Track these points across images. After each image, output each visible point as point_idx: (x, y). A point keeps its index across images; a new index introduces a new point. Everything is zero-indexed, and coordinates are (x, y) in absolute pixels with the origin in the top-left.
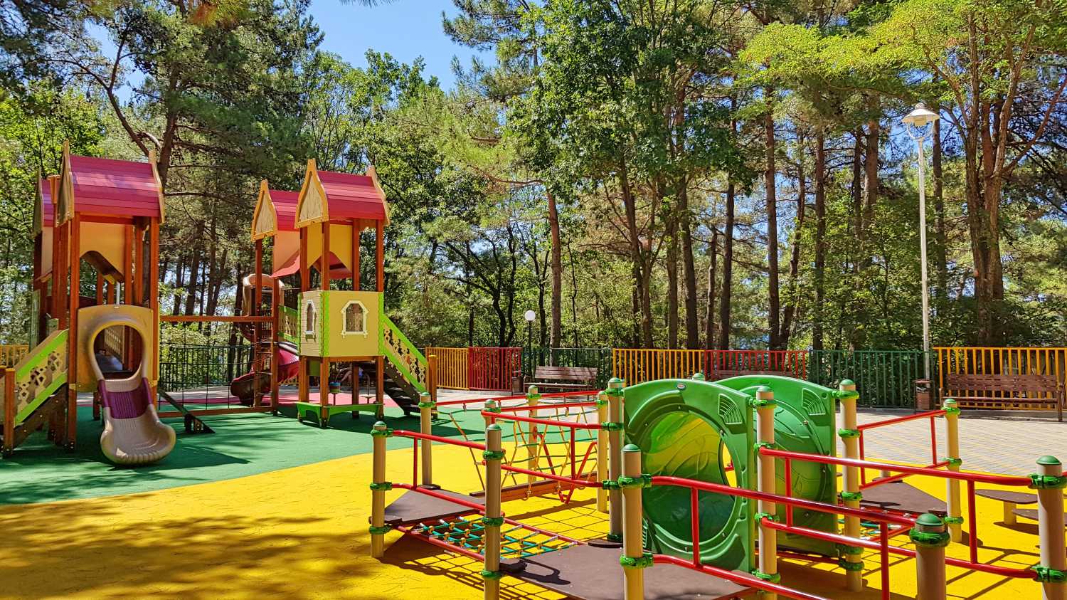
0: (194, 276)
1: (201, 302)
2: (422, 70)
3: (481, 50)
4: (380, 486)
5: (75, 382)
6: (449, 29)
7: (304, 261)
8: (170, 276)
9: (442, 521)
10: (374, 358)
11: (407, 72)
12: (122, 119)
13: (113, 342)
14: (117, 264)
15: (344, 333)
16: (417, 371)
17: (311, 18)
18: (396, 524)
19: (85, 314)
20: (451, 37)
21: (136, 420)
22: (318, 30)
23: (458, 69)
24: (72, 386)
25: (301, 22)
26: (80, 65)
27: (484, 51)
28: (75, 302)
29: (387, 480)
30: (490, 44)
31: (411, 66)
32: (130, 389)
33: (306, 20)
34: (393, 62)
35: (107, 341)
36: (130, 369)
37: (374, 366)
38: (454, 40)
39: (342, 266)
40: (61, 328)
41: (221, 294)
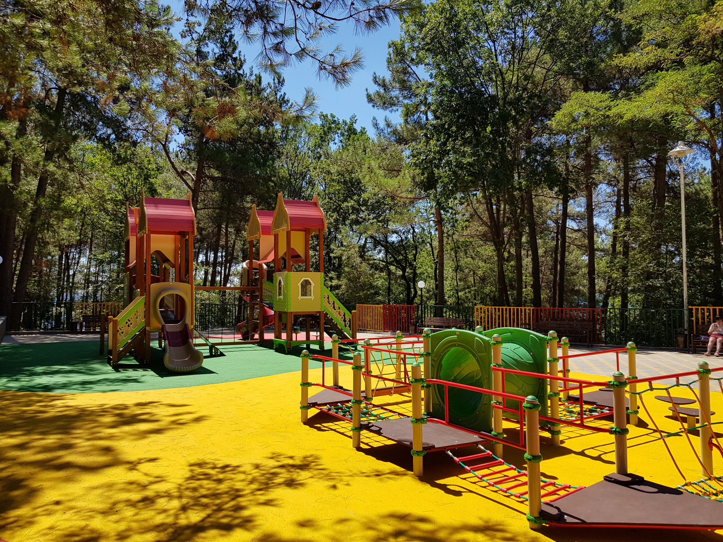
0: (216, 257)
1: (221, 273)
2: (355, 123)
3: (391, 112)
4: (306, 384)
5: (149, 326)
6: (370, 99)
7: (276, 254)
8: (201, 258)
9: (339, 404)
10: (318, 312)
11: (346, 125)
12: (172, 163)
13: (169, 302)
14: (170, 257)
15: (300, 297)
16: (345, 321)
17: (285, 94)
18: (314, 405)
19: (154, 286)
20: (372, 104)
21: (182, 347)
22: (288, 101)
23: (376, 125)
24: (147, 328)
25: (278, 97)
26: (147, 131)
27: (393, 112)
28: (148, 280)
29: (309, 381)
30: (397, 108)
31: (348, 121)
32: (178, 330)
33: (281, 95)
34: (336, 119)
35: (166, 301)
36: (179, 318)
37: (319, 317)
38: (373, 106)
39: (299, 256)
40: (141, 295)
41: (233, 269)
